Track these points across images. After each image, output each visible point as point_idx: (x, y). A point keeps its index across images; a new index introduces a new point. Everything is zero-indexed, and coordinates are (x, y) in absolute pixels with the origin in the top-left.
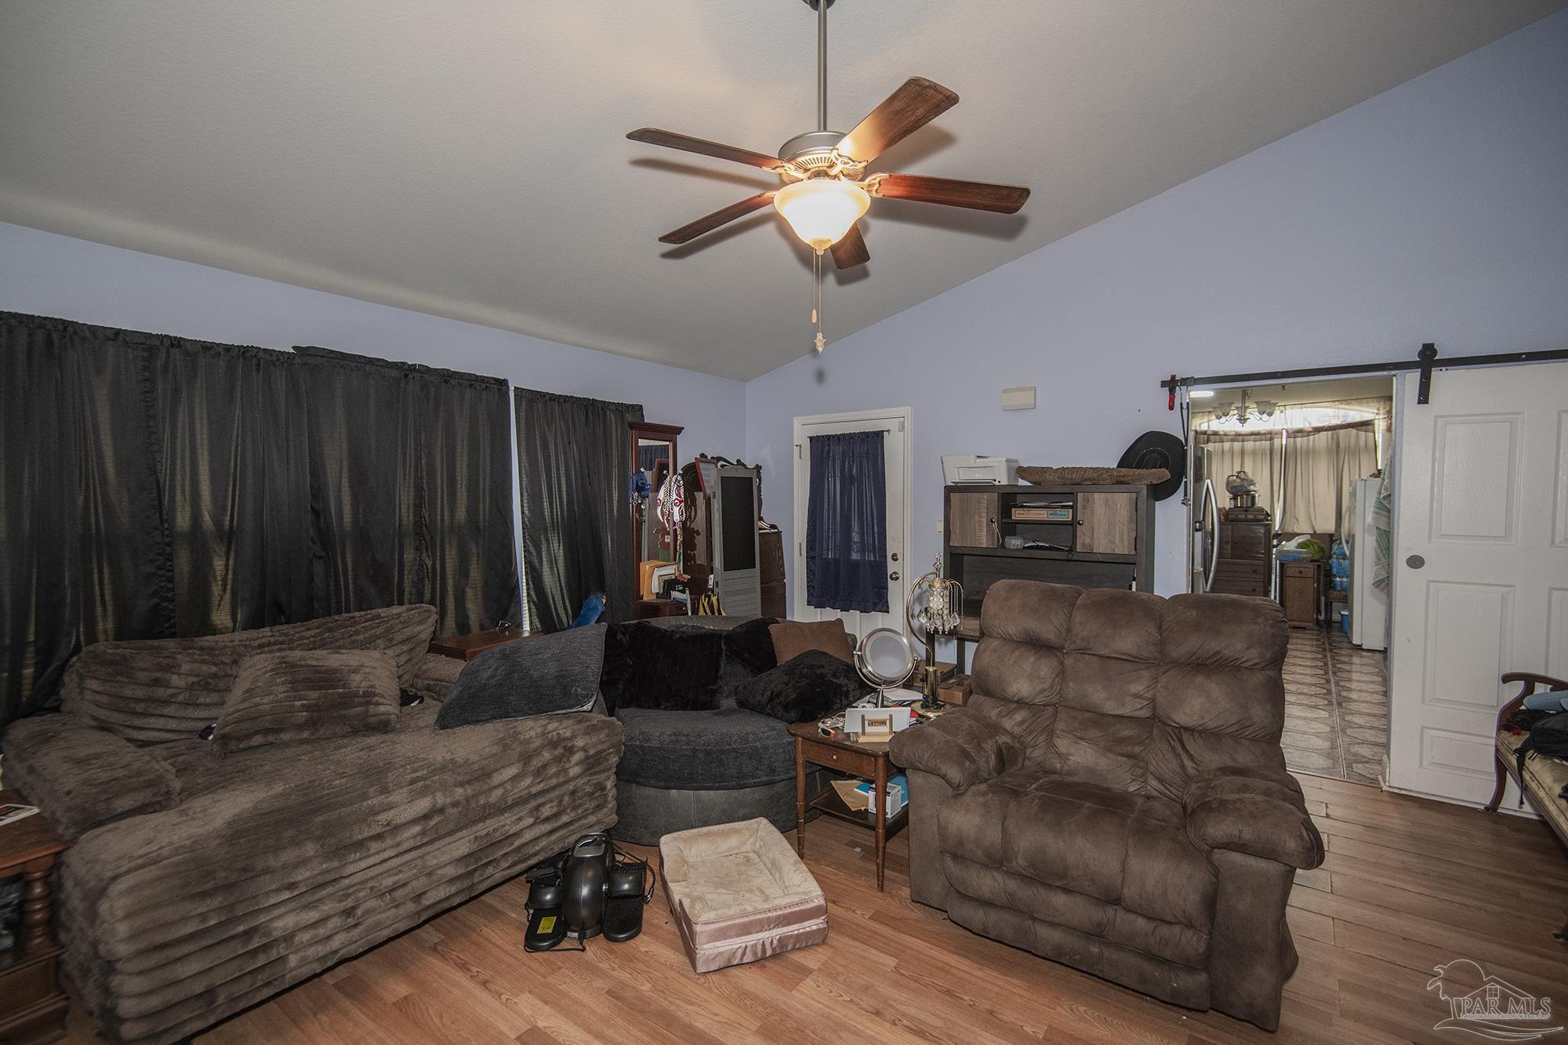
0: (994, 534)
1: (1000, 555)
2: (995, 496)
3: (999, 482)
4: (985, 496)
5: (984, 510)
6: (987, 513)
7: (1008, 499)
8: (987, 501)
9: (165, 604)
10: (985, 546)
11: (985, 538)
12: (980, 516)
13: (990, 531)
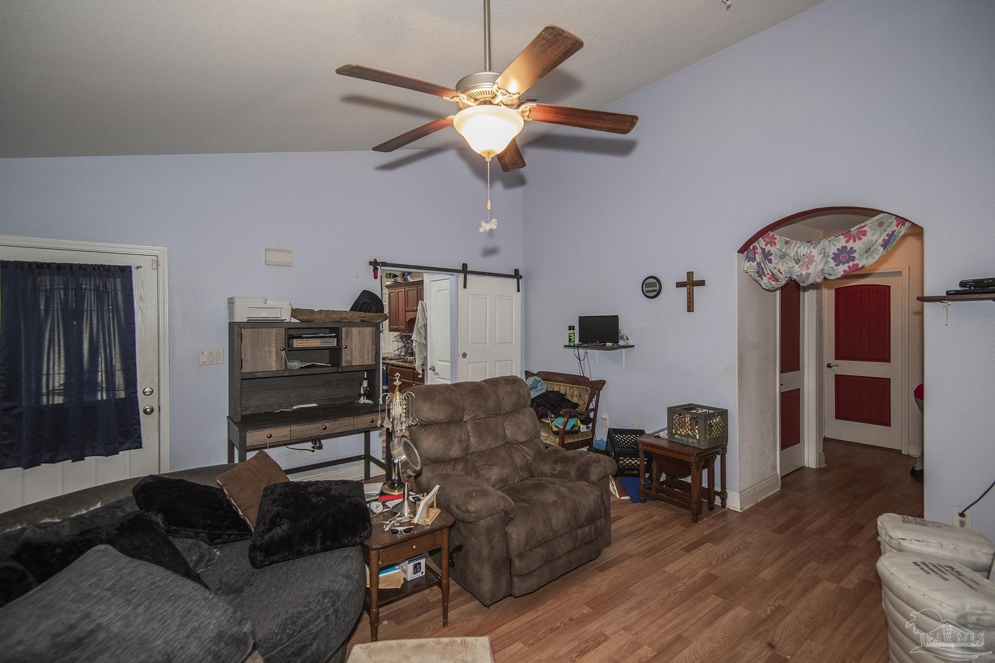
0: (282, 359)
1: (288, 375)
2: (283, 331)
4: (274, 330)
5: (273, 341)
6: (276, 343)
7: (291, 333)
8: (277, 334)
10: (274, 369)
11: (274, 364)
12: (270, 346)
13: (278, 357)
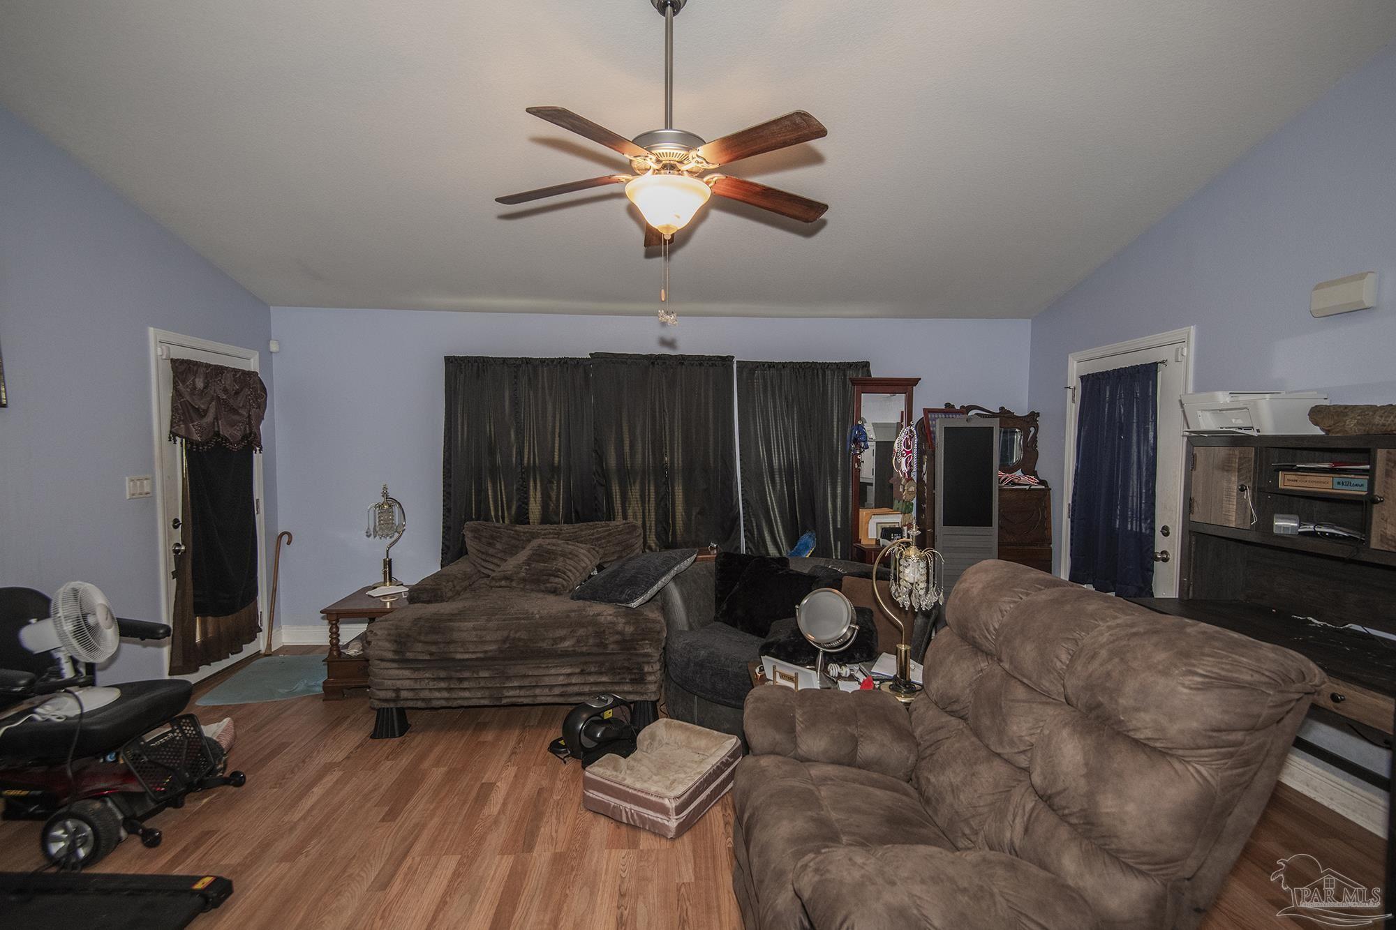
0: (1245, 508)
1: (1253, 540)
2: (1251, 452)
3: (1258, 431)
4: (1236, 451)
5: (1235, 472)
6: (1238, 476)
8: (1240, 458)
9: (523, 506)
10: (1233, 525)
11: (1234, 514)
12: (1229, 480)
13: (1241, 504)
